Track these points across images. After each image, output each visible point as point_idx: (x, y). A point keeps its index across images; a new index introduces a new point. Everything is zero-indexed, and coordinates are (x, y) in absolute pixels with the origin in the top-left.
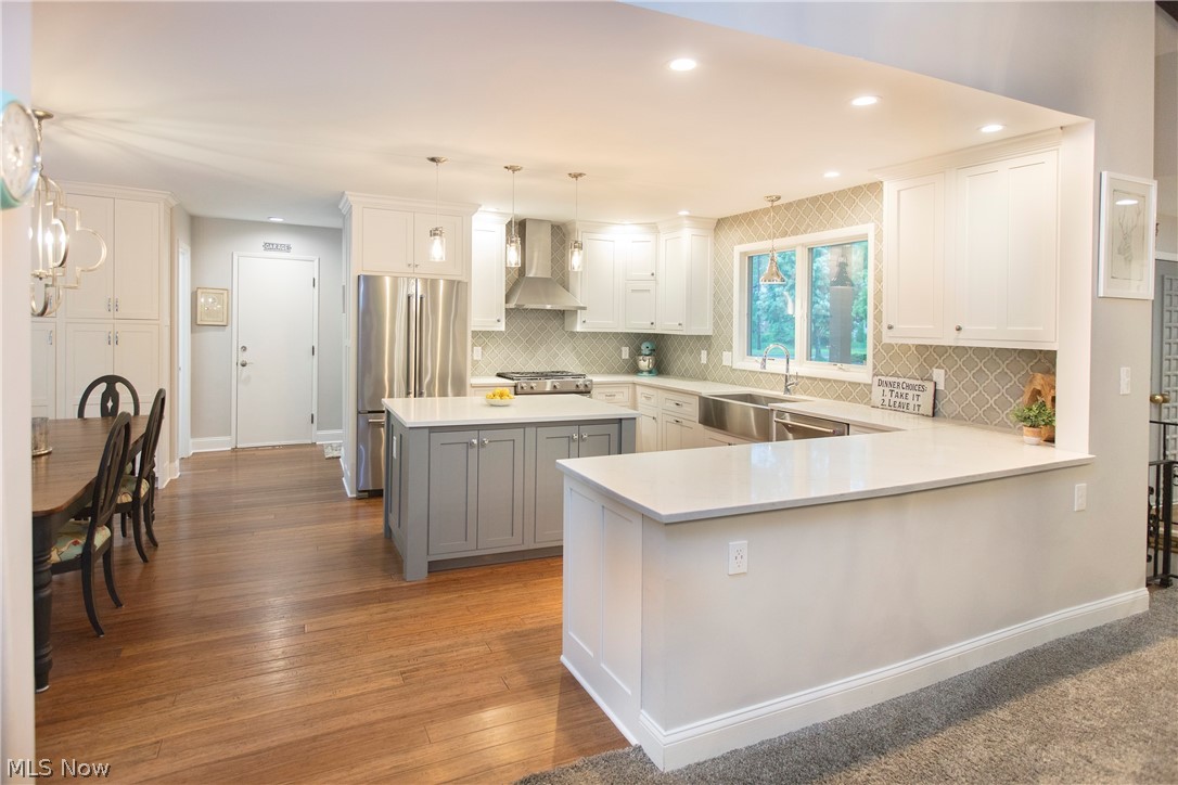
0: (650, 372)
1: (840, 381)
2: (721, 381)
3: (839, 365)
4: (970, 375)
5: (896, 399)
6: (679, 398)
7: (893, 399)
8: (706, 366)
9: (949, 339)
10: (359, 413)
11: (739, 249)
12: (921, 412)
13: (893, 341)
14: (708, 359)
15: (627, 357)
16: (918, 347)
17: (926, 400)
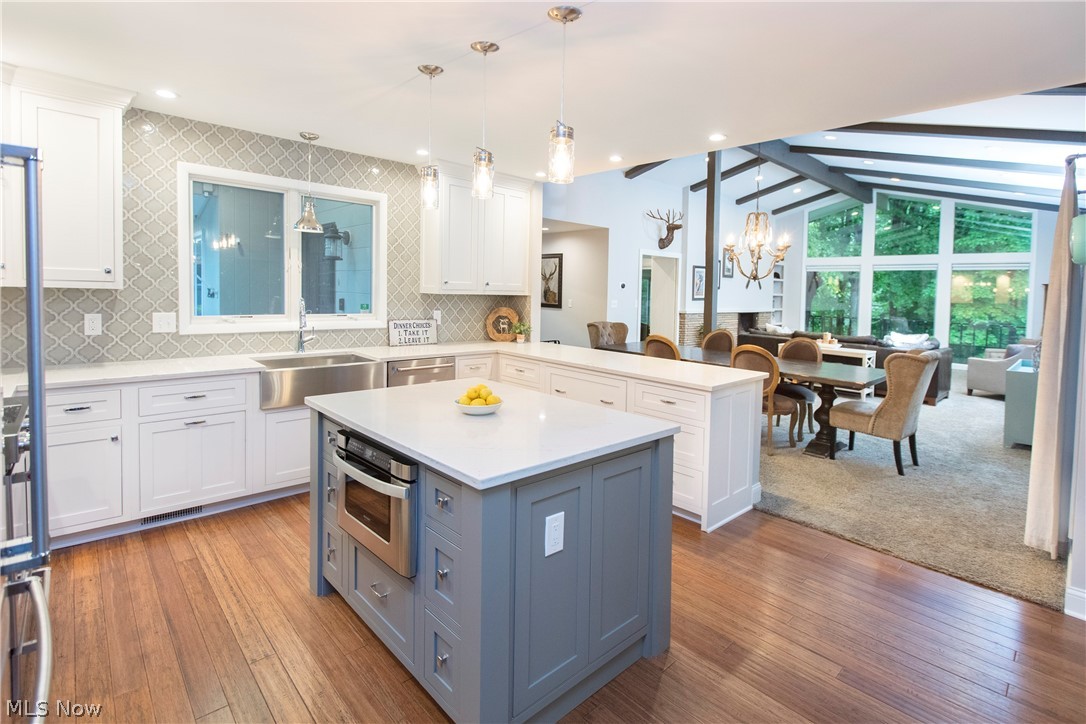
1: (355, 330)
2: (147, 356)
4: (456, 313)
5: (410, 337)
7: (407, 337)
8: (103, 339)
14: (107, 328)
17: (432, 333)
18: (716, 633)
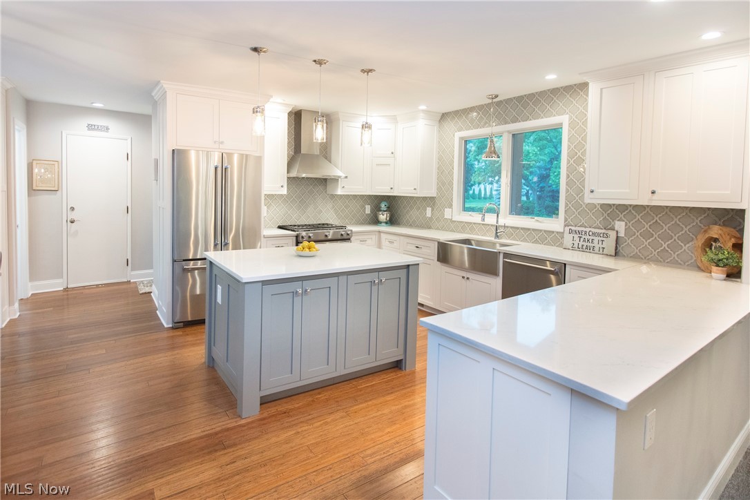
0: (386, 223)
1: (538, 230)
2: (443, 229)
3: (536, 218)
4: (647, 226)
5: (584, 243)
6: (418, 243)
7: (581, 243)
8: (431, 219)
9: (644, 200)
10: (174, 261)
11: (459, 135)
12: (604, 253)
13: (596, 202)
14: (432, 214)
15: (369, 212)
16: (602, 206)
17: (610, 244)
18: (240, 444)
